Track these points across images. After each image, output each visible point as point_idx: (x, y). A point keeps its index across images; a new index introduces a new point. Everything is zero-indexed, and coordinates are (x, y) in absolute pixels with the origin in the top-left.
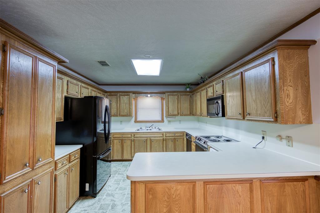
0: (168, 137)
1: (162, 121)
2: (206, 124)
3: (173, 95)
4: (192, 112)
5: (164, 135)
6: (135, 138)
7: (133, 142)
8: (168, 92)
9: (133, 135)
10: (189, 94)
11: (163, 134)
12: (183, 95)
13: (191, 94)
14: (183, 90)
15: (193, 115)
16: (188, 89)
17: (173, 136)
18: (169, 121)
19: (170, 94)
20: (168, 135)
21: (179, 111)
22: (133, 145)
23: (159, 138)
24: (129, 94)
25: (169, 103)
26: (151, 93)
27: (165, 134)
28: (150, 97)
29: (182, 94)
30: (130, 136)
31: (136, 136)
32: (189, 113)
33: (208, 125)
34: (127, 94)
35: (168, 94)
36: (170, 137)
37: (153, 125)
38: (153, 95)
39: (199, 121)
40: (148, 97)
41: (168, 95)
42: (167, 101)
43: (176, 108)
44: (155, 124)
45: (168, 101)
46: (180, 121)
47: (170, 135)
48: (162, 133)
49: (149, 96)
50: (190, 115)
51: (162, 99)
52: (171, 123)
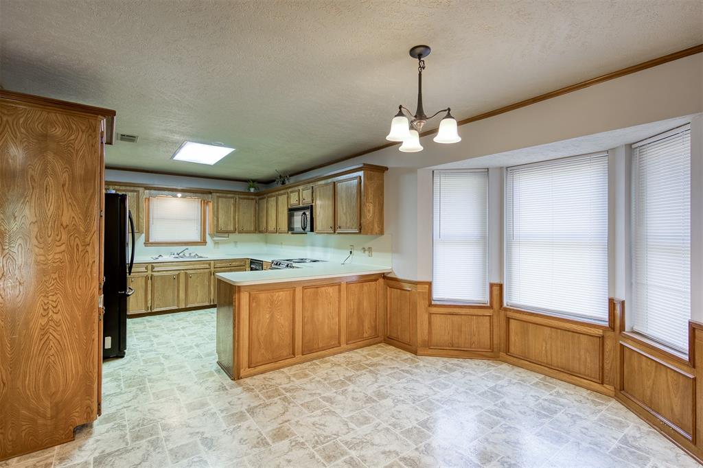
0: (219, 270)
1: (204, 242)
2: (281, 246)
3: (226, 197)
4: (259, 226)
5: (212, 265)
6: (155, 274)
7: (149, 281)
8: (217, 191)
9: (150, 267)
10: (253, 197)
11: (210, 264)
12: (245, 199)
13: (257, 198)
14: (243, 191)
15: (260, 232)
16: (252, 190)
17: (227, 267)
18: (216, 243)
19: (220, 195)
20: (218, 265)
21: (237, 226)
22: (149, 285)
23: (202, 270)
25: (220, 210)
26: (182, 191)
27: (214, 263)
28: (182, 197)
29: (242, 196)
30: (144, 269)
31: (156, 269)
32: (252, 229)
33: (283, 247)
34: (134, 189)
35: (218, 194)
36: (223, 269)
37: (187, 249)
38: (187, 194)
39: (266, 242)
40: (177, 197)
41: (219, 197)
42: (216, 208)
43: (232, 219)
44: (192, 249)
45: (218, 208)
46: (236, 242)
47: (223, 265)
48: (208, 262)
49: (179, 195)
50: (255, 233)
51: (205, 203)
52: (220, 245)
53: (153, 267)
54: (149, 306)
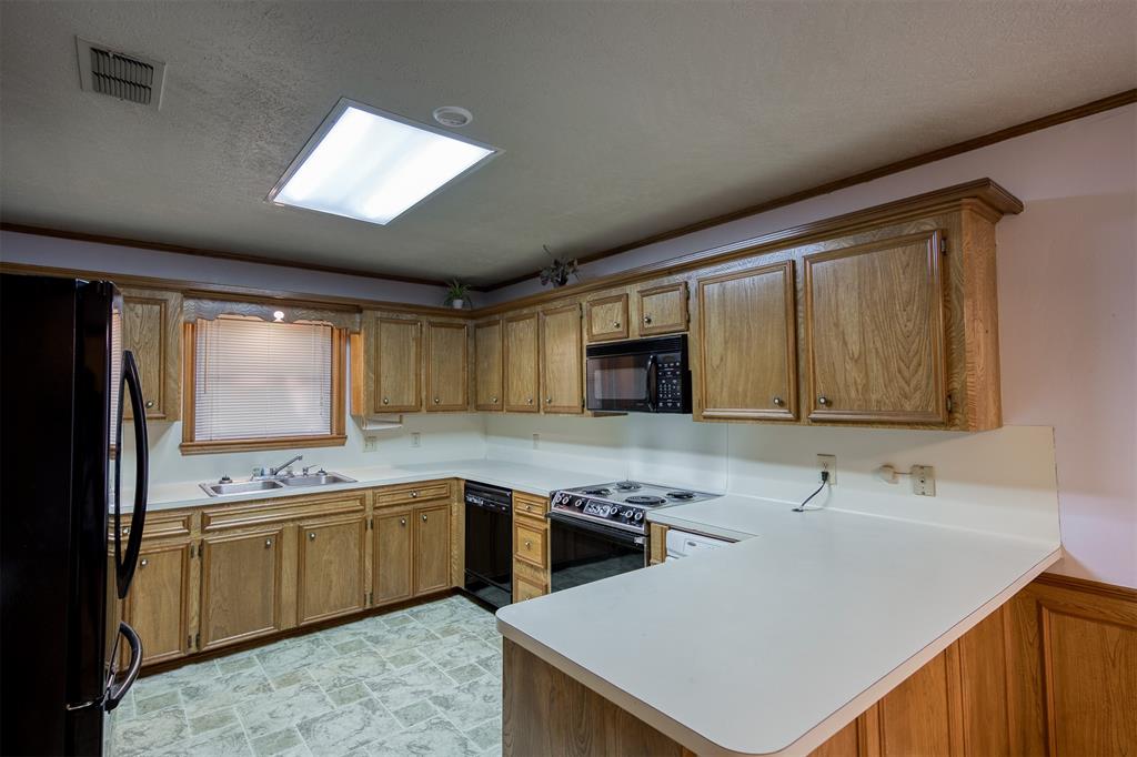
0: (386, 511)
1: (338, 438)
2: (532, 442)
3: (397, 322)
4: (476, 394)
5: (369, 502)
6: (211, 539)
7: (195, 562)
8: (377, 306)
9: (196, 520)
10: (462, 321)
11: (362, 500)
12: (442, 325)
13: (470, 323)
14: (436, 306)
15: (478, 408)
16: (458, 304)
17: (405, 504)
18: (370, 438)
19: (385, 315)
20: (384, 501)
21: (424, 394)
22: (195, 573)
23: (343, 518)
24: (159, 295)
25: (384, 355)
26: (284, 303)
27: (374, 495)
28: (286, 320)
29: (434, 319)
30: (177, 528)
31: (215, 524)
32: (460, 402)
33: (540, 444)
34: (147, 294)
35: (379, 314)
36: (396, 509)
37: (300, 458)
38: (298, 312)
39: (486, 431)
40: (271, 319)
41: (382, 320)
42: (372, 351)
43: (412, 377)
44: (309, 454)
45: (377, 349)
46: (416, 434)
47: (398, 498)
48: (359, 493)
49: (279, 315)
50: (466, 410)
51: (344, 335)
52: (379, 445)
53: (205, 520)
54: (193, 634)
